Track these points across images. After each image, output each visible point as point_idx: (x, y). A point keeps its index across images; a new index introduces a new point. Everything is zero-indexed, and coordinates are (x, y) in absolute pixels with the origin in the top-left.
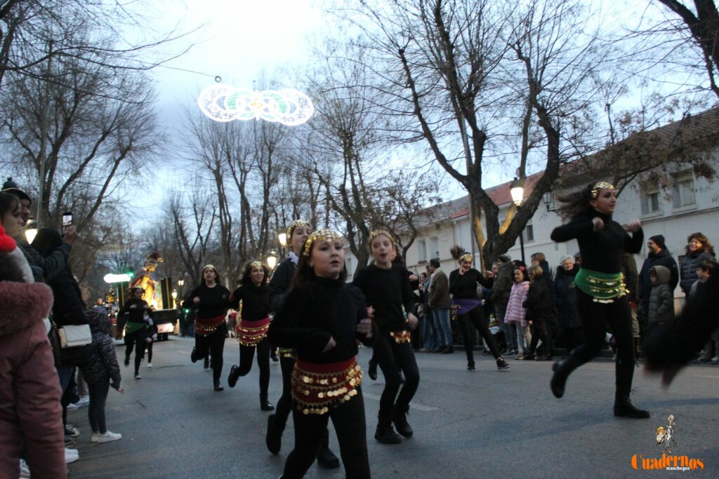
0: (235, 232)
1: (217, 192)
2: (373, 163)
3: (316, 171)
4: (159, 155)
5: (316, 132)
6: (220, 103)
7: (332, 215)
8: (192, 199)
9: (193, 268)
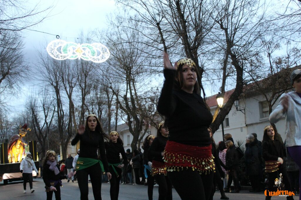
0: (66, 120)
1: (56, 98)
2: (142, 84)
3: (111, 88)
5: (111, 67)
6: (59, 50)
7: (119, 111)
8: (42, 101)
9: (42, 140)
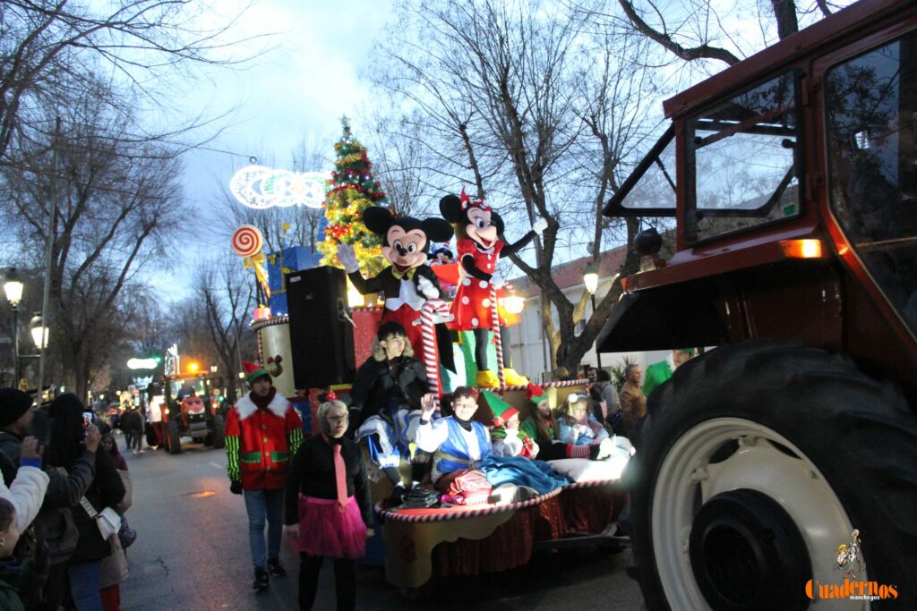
4: (187, 231)
6: (256, 188)
8: (226, 275)
9: (227, 352)
